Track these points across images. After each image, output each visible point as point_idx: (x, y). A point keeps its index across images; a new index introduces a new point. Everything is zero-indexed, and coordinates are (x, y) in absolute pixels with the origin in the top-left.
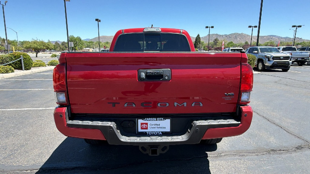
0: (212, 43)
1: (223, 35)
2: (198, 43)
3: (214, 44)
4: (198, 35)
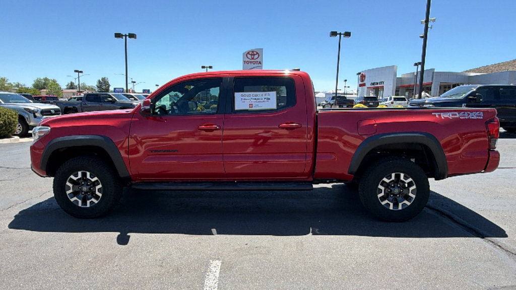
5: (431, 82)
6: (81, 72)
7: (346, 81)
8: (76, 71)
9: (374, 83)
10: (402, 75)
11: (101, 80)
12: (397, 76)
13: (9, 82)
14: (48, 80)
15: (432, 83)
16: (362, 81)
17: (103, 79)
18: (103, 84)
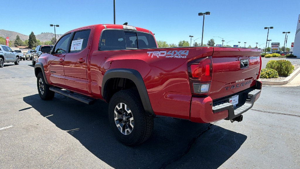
0: (49, 42)
1: (59, 35)
2: (34, 42)
3: (53, 43)
4: (32, 33)
6: (193, 37)
8: (190, 36)
11: (210, 41)
13: (167, 43)
14: (181, 41)
17: (211, 40)
18: (211, 43)
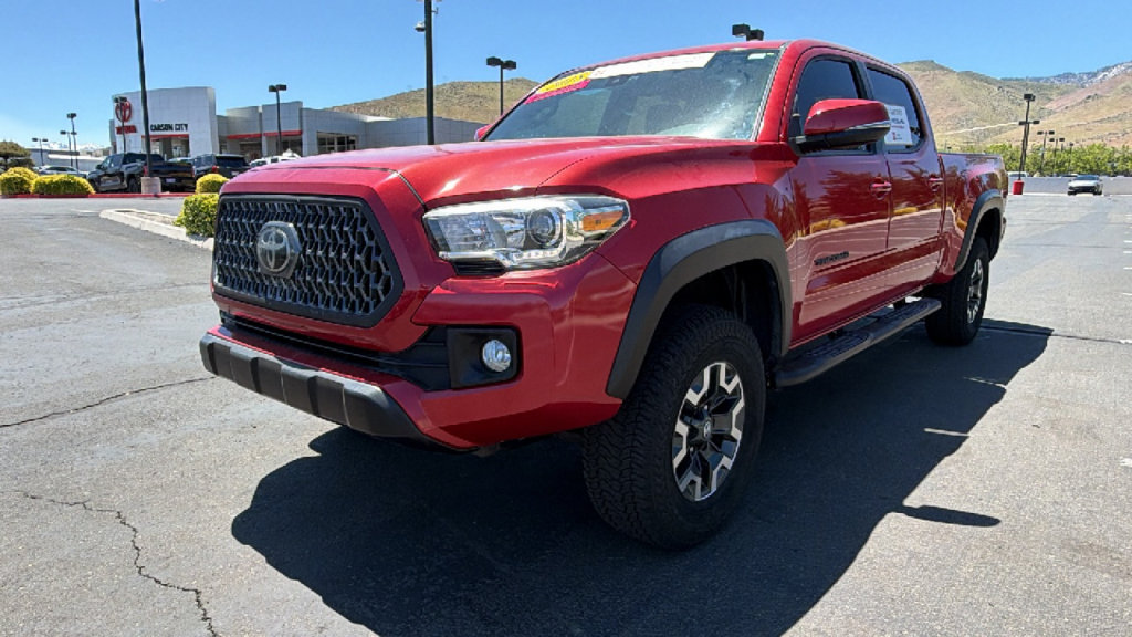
5: (298, 129)
7: (72, 116)
9: (159, 126)
10: (228, 111)
12: (218, 113)
15: (301, 132)
16: (124, 119)
